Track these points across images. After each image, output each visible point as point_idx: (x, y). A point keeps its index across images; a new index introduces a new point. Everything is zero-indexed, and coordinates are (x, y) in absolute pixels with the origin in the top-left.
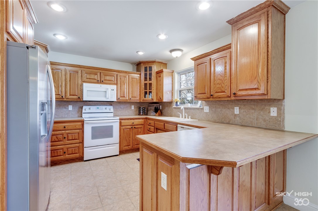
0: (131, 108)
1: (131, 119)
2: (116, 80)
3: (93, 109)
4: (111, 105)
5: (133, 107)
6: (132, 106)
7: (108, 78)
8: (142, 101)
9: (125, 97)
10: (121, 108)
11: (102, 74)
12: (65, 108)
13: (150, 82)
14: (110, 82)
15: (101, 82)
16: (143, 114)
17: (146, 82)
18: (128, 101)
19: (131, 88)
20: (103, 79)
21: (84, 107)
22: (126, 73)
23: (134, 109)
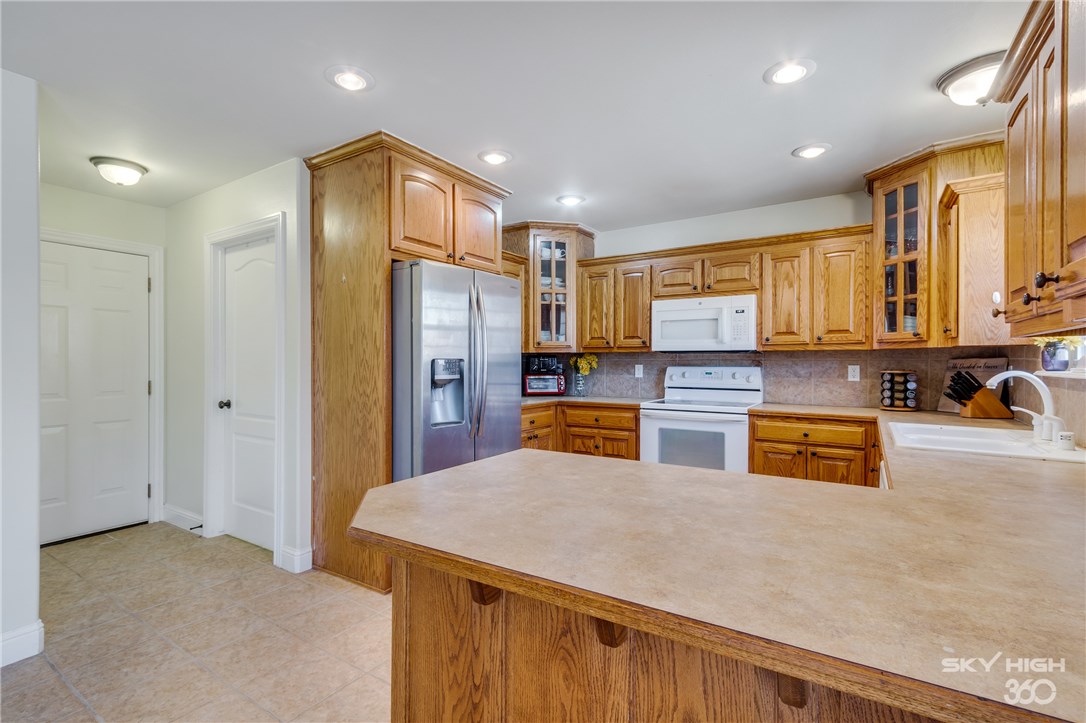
0: (844, 375)
1: (798, 419)
2: (757, 273)
3: (695, 375)
4: (758, 364)
5: (854, 373)
6: (850, 367)
7: (727, 273)
8: (876, 346)
9: (793, 333)
10: (797, 375)
11: (707, 264)
12: (629, 373)
13: (911, 256)
14: (734, 285)
15: (707, 290)
16: (892, 405)
17: (894, 258)
18: (811, 348)
19: (822, 297)
20: (710, 281)
21: (670, 370)
22: (802, 240)
23: (857, 379)
